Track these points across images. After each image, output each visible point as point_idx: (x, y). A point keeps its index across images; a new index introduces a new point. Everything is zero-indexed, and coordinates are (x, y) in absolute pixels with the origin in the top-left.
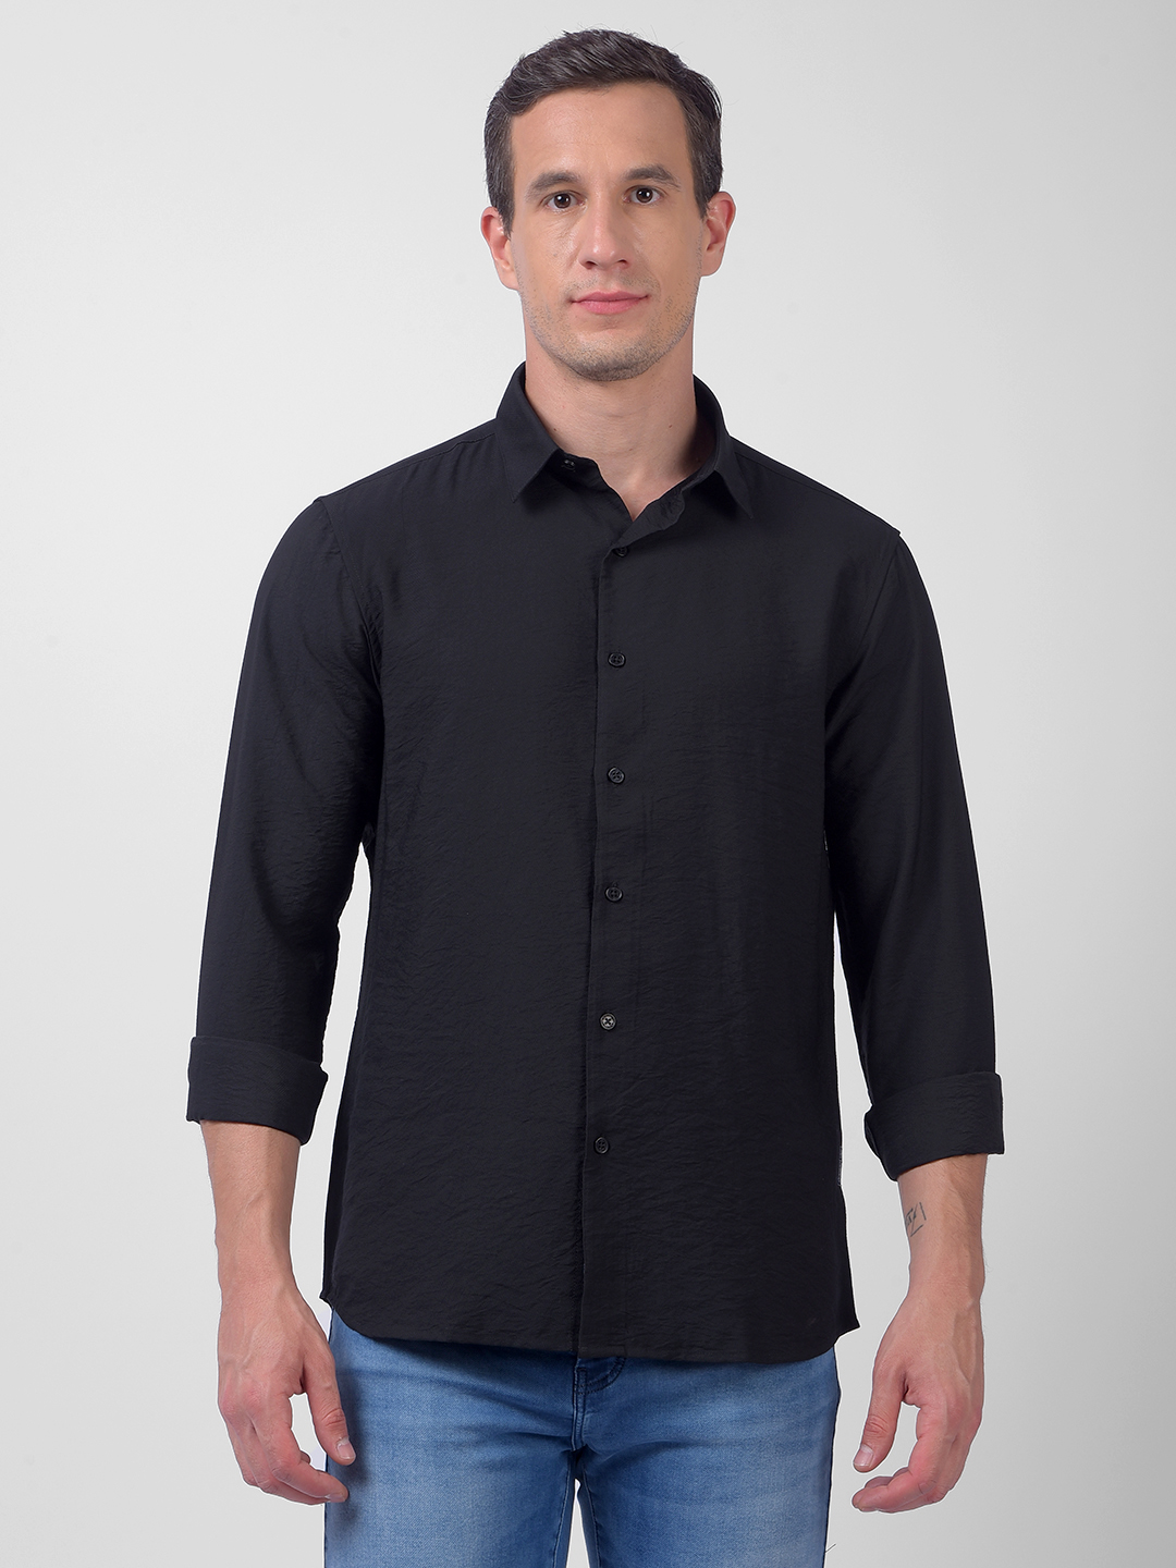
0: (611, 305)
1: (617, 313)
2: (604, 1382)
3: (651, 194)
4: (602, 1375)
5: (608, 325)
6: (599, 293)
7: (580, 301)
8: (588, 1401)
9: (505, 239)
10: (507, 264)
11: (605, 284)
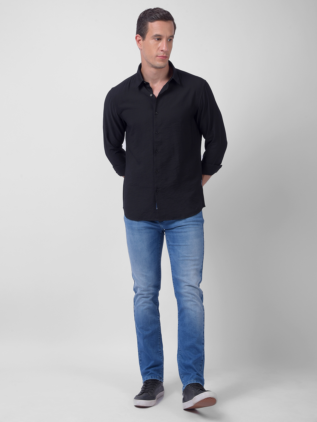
0: (164, 58)
5: (162, 61)
6: (163, 56)
7: (159, 56)
9: (140, 40)
10: (140, 45)
11: (164, 54)
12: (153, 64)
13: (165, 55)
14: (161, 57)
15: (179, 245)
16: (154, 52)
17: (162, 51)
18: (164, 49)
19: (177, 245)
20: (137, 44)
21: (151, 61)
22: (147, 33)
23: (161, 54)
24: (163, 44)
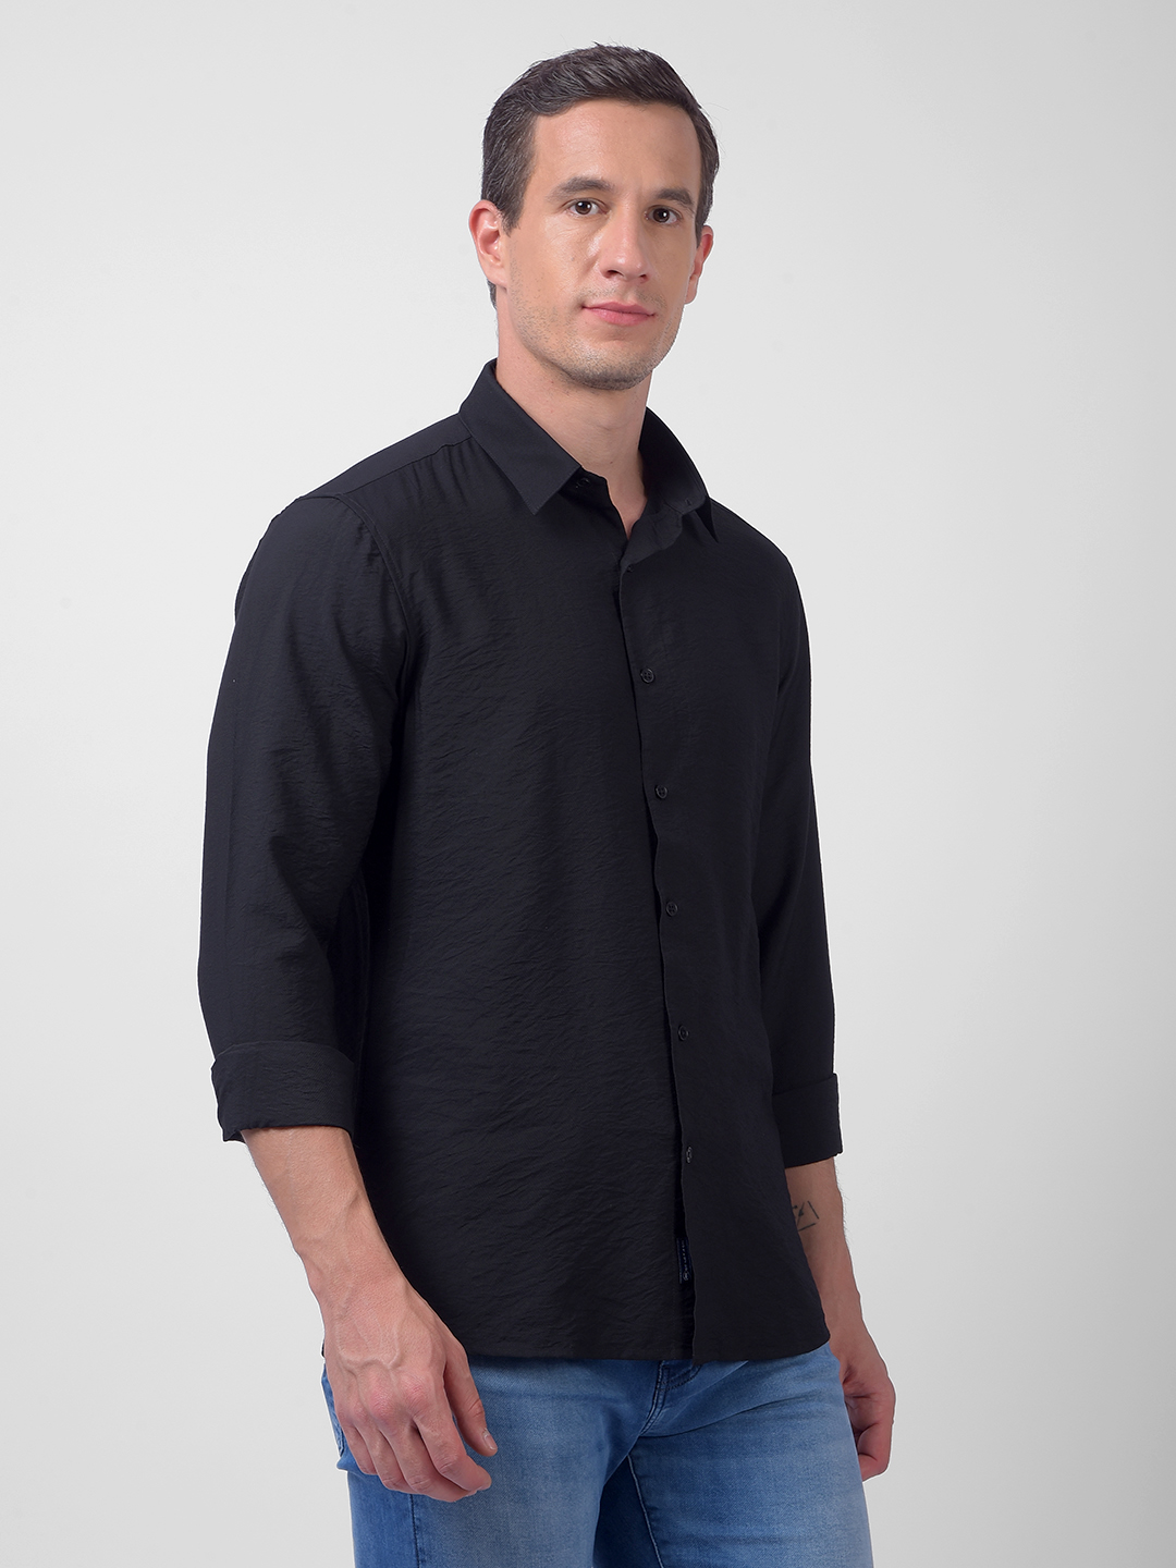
0: (626, 317)
1: (629, 325)
2: (686, 1377)
3: (668, 215)
4: (684, 1370)
5: (616, 336)
6: (616, 304)
7: (591, 308)
8: (668, 1397)
9: (496, 234)
10: (497, 259)
11: (623, 295)
12: (561, 358)
13: (631, 300)
14: (605, 313)
15: (771, 1540)
16: (568, 285)
17: (611, 273)
18: (621, 261)
19: (751, 1541)
20: (481, 258)
21: (552, 344)
22: (525, 181)
23: (605, 291)
24: (617, 239)
